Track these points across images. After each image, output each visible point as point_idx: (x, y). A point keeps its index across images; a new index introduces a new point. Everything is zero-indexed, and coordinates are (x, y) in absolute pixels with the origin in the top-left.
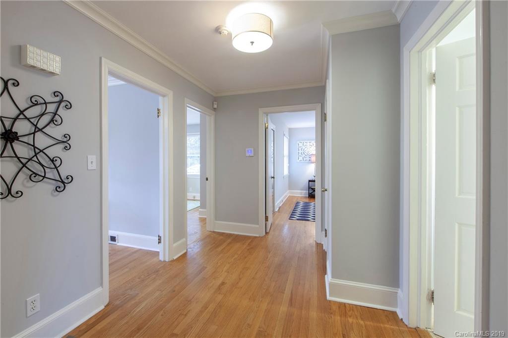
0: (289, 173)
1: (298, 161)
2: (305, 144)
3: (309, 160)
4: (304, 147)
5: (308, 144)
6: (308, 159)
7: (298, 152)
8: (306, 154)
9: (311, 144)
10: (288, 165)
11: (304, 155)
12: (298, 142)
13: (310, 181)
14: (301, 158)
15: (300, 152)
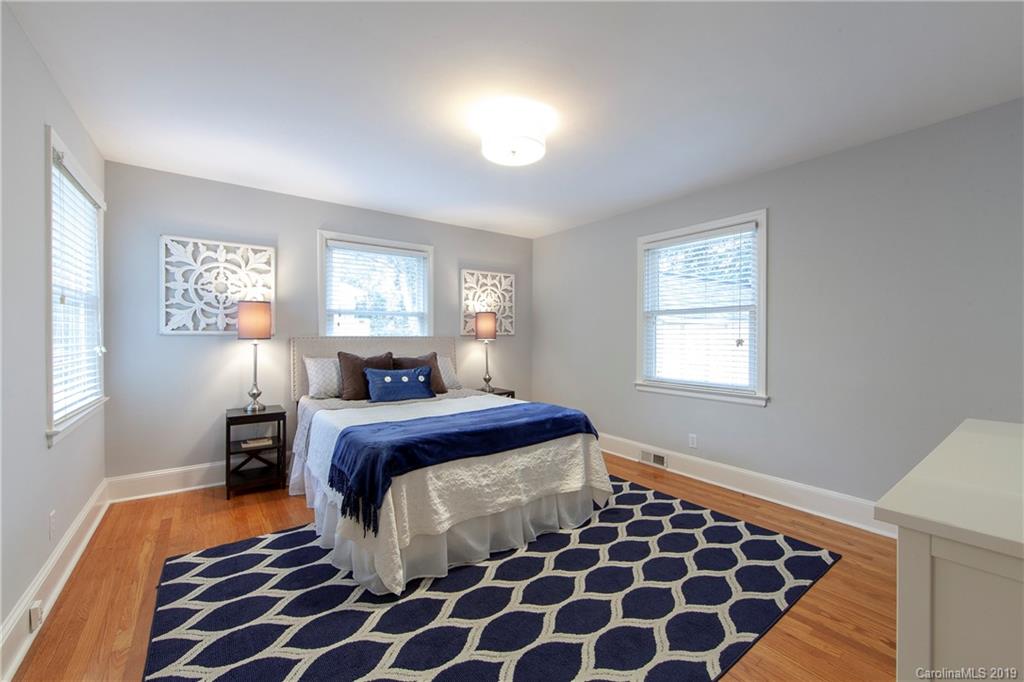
0: (107, 391)
1: (167, 330)
2: (204, 253)
3: (228, 327)
4: (199, 268)
5: (222, 255)
6: (221, 322)
7: (163, 285)
8: (209, 297)
9: (237, 257)
10: (100, 350)
11: (198, 305)
12: (166, 239)
13: (232, 421)
14: (181, 317)
15: (178, 285)
